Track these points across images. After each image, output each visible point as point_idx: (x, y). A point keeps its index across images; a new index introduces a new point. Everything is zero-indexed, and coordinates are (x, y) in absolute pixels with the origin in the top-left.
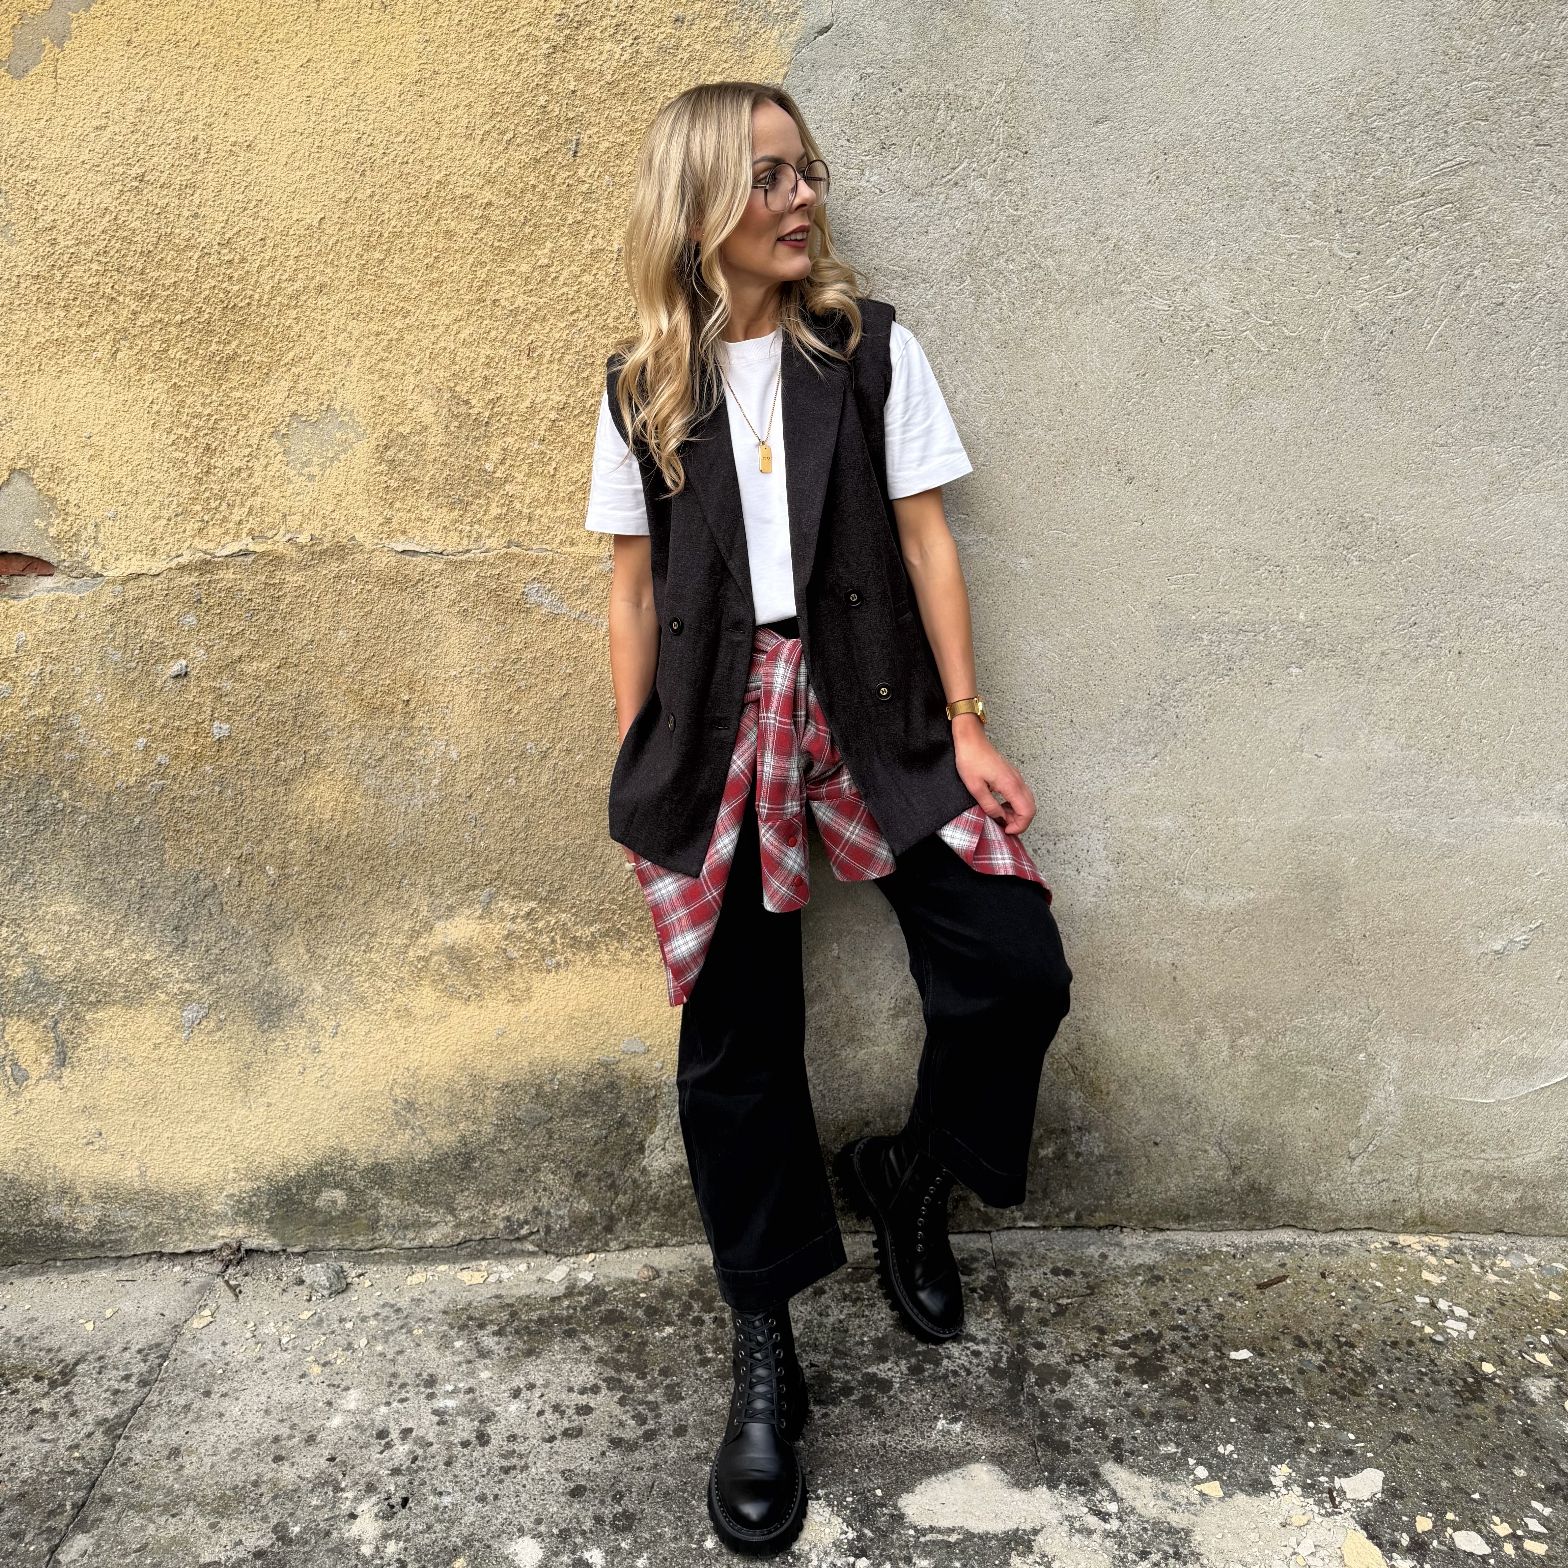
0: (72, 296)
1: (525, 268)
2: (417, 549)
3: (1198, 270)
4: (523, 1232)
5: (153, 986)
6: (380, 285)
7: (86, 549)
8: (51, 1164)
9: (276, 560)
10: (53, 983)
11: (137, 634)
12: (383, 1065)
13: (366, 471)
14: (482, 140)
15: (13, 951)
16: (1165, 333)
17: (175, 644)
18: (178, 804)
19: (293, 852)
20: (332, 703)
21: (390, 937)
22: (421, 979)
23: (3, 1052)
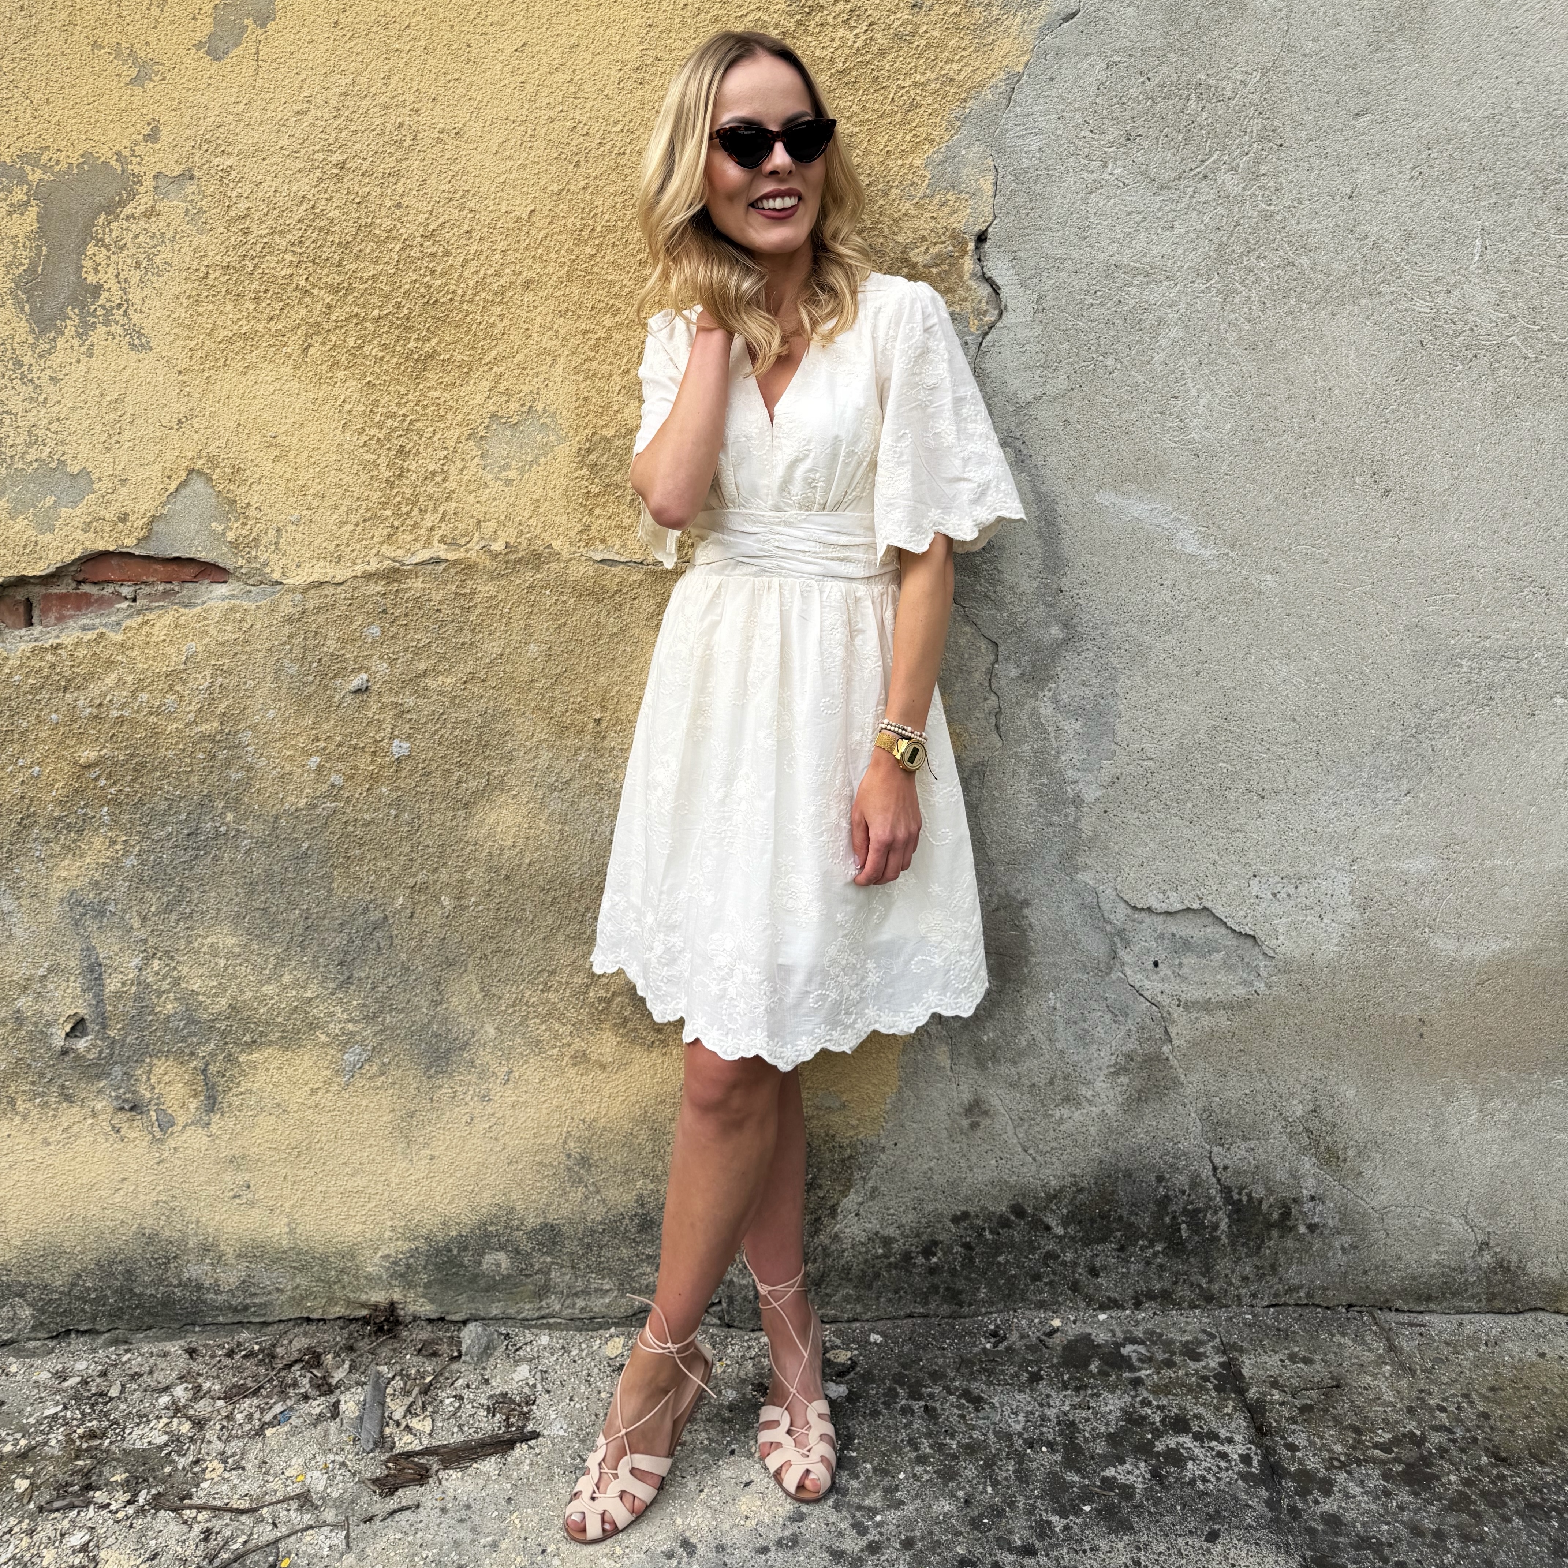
0: (263, 288)
2: (617, 558)
3: (1463, 272)
5: (313, 1027)
6: (589, 280)
7: (266, 555)
8: (194, 1219)
9: (468, 569)
10: (206, 1020)
11: (316, 646)
12: (556, 1116)
13: (566, 476)
16: (1427, 337)
17: (357, 657)
18: (350, 828)
19: (471, 882)
20: (519, 721)
21: (570, 975)
22: (602, 1022)
23: (148, 1095)
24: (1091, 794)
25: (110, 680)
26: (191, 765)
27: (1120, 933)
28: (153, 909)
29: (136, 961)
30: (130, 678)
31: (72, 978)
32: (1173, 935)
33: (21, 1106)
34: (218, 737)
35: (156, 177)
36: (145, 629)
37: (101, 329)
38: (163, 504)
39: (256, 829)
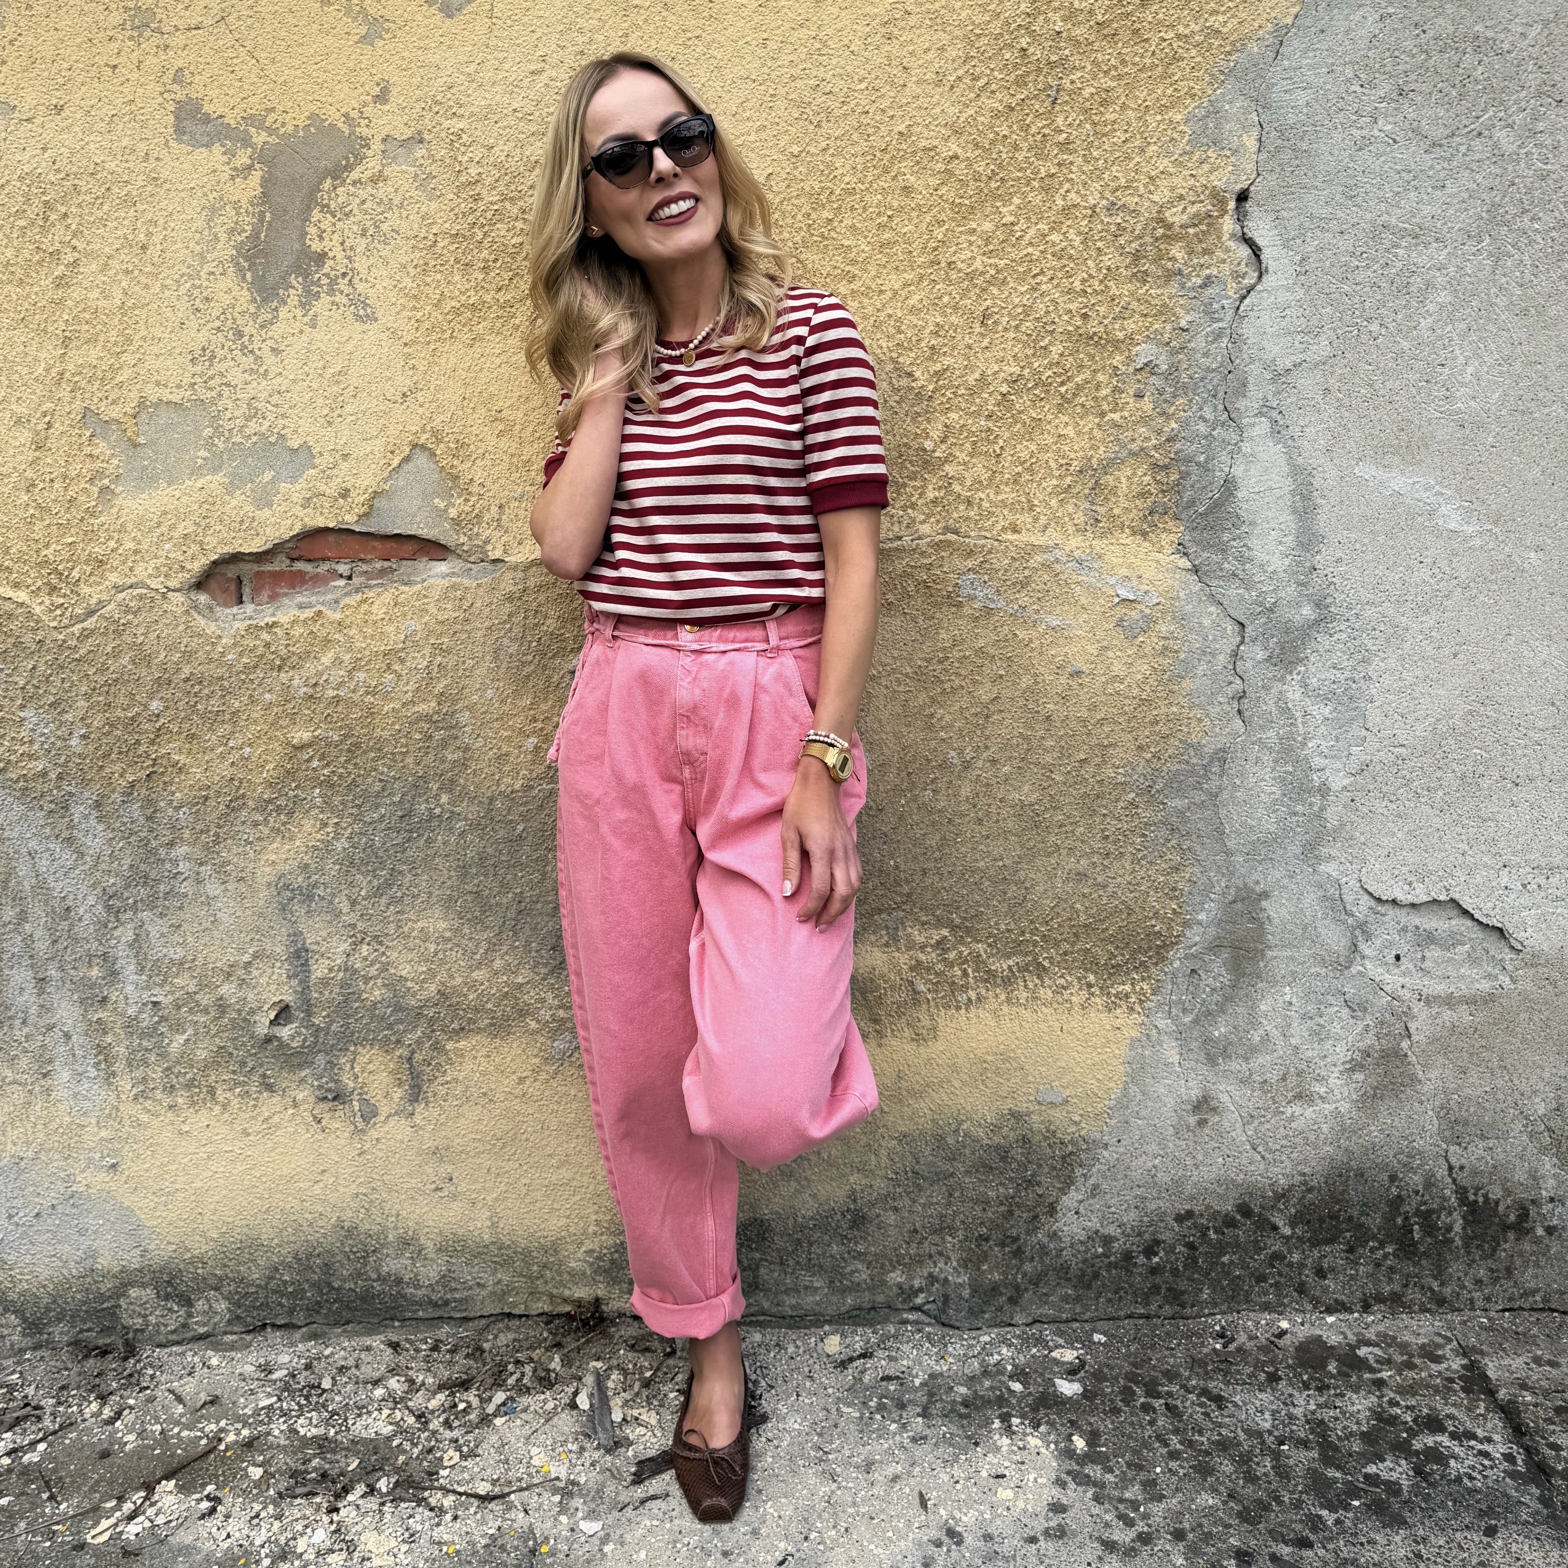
0: (492, 257)
1: (988, 226)
4: (919, 1301)
5: (523, 1013)
6: (826, 246)
7: (487, 533)
8: (394, 1212)
10: (413, 1007)
11: (535, 625)
14: (952, 87)
15: (373, 971)
23: (351, 1084)
24: (1338, 781)
25: (327, 659)
26: (406, 746)
27: (1362, 926)
28: (363, 893)
29: (345, 946)
30: (347, 657)
31: (278, 964)
32: (1417, 927)
33: (221, 1095)
34: (435, 717)
35: (384, 140)
36: (364, 607)
37: (325, 299)
38: (385, 481)
39: (471, 811)
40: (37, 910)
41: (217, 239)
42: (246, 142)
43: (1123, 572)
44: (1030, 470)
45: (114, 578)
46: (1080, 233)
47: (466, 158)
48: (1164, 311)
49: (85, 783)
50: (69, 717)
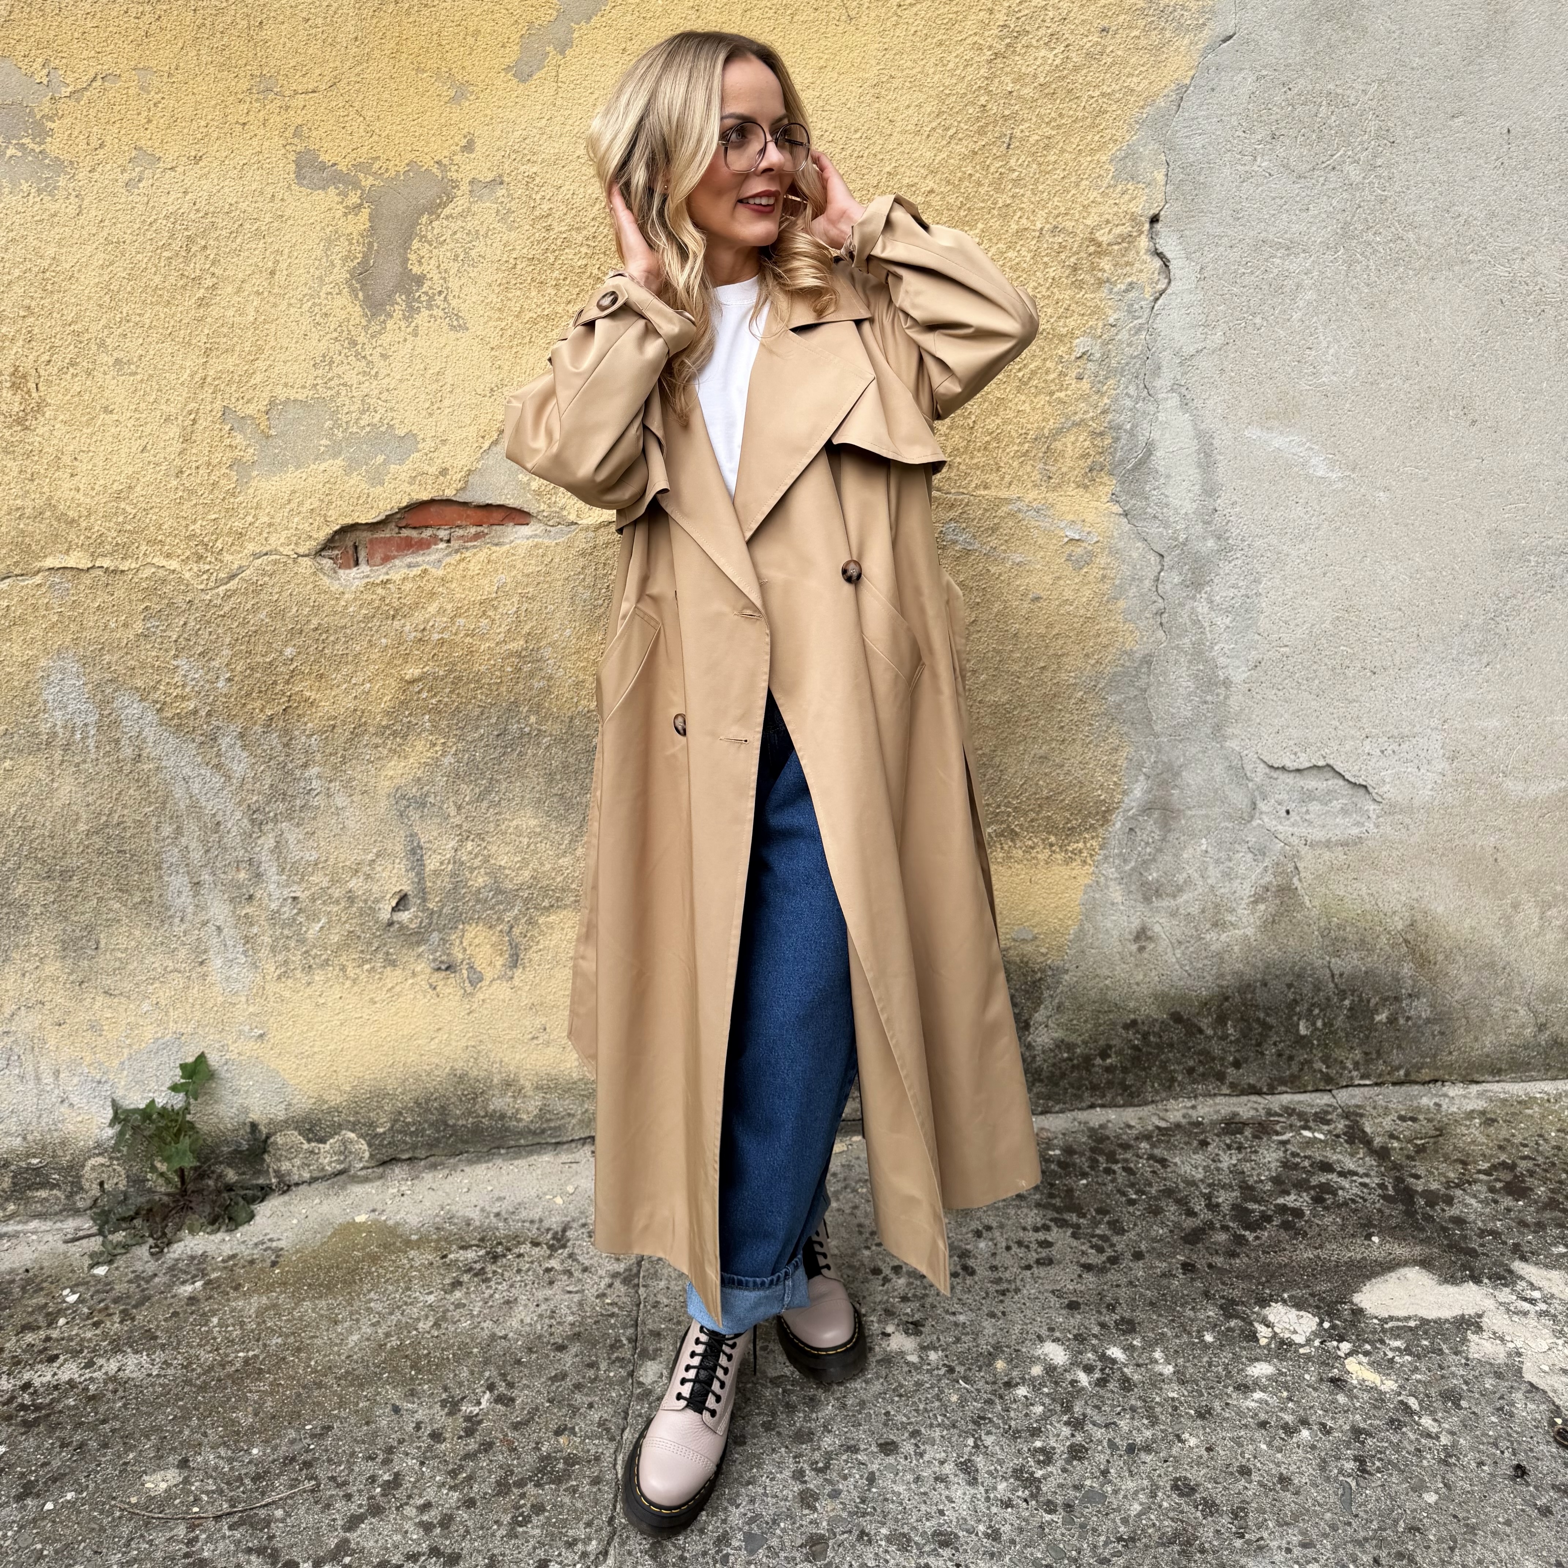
0: (562, 276)
3: (1533, 242)
8: (498, 1059)
10: (511, 890)
14: (928, 136)
15: (477, 862)
23: (461, 956)
24: (1238, 676)
25: (432, 608)
26: (500, 677)
27: (1260, 788)
28: (467, 799)
29: (453, 843)
30: (449, 607)
31: (398, 861)
32: (1302, 788)
33: (351, 971)
34: (524, 653)
35: (471, 182)
36: (463, 565)
37: (425, 313)
38: (478, 460)
39: (553, 728)
40: (191, 826)
41: (333, 264)
42: (356, 185)
43: (1071, 517)
44: (997, 439)
45: (251, 547)
46: (1029, 251)
47: (539, 196)
48: (1096, 311)
49: (231, 718)
50: (215, 664)
